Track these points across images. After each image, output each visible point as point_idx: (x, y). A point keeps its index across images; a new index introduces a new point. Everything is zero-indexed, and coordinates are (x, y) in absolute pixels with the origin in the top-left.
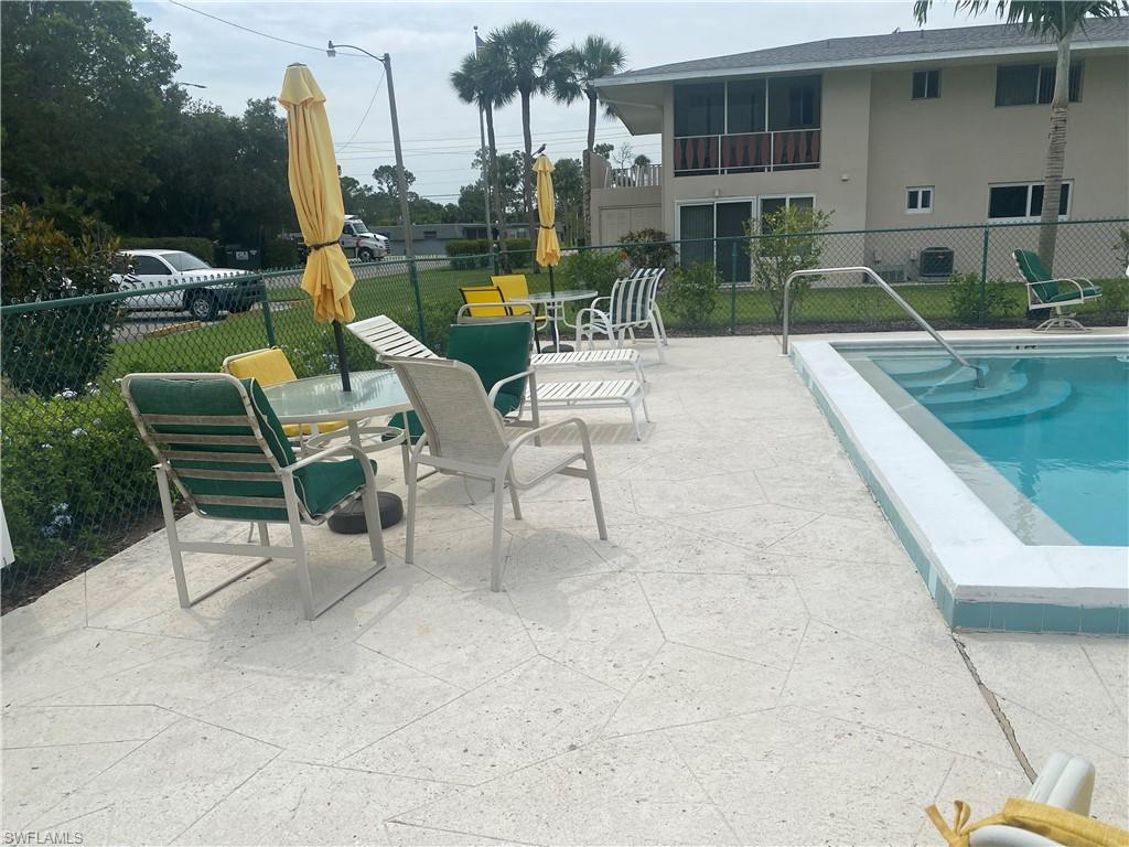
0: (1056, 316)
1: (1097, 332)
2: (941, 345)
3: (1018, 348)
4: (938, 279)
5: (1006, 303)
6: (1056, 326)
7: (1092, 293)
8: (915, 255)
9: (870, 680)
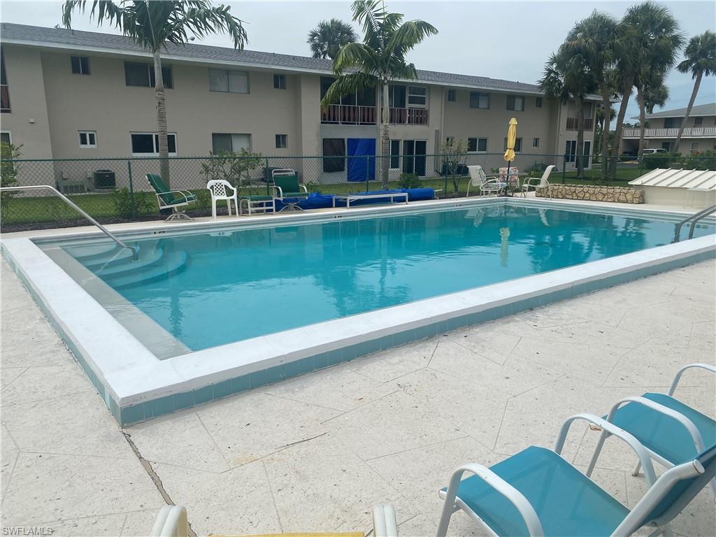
0: (175, 212)
1: (198, 221)
2: (106, 235)
3: (155, 233)
4: (106, 190)
5: (147, 205)
6: (176, 218)
7: (191, 199)
8: (90, 175)
9: (67, 483)
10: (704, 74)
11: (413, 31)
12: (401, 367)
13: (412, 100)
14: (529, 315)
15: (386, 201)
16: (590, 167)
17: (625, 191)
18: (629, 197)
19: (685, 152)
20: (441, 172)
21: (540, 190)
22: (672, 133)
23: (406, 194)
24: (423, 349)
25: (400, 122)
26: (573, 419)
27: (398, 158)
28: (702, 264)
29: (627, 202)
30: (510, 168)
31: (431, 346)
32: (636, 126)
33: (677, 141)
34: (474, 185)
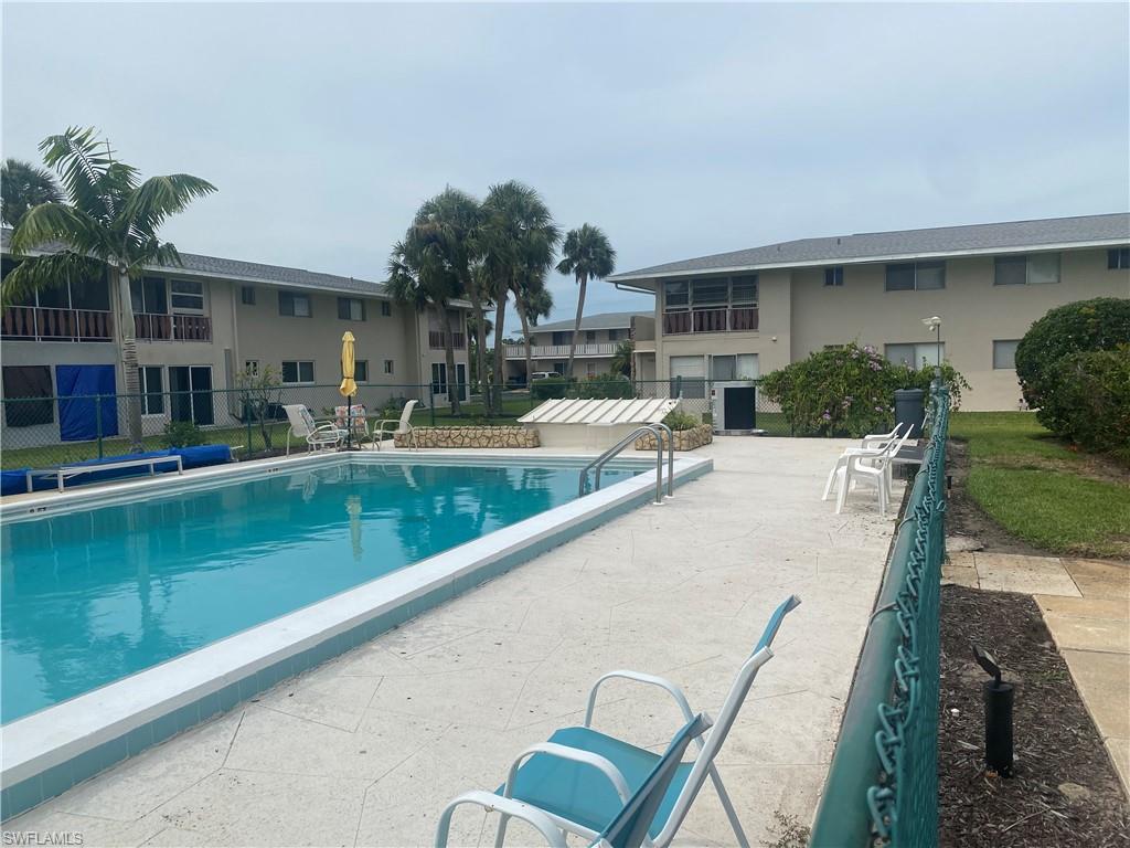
10: (588, 276)
11: (168, 193)
12: (170, 780)
13: (178, 302)
14: (393, 636)
15: (141, 472)
16: (468, 401)
17: (515, 432)
18: (521, 440)
19: (581, 375)
20: (240, 416)
21: (400, 438)
22: (563, 352)
23: (177, 458)
24: (214, 736)
25: (160, 336)
26: (454, 807)
27: (160, 398)
28: (614, 523)
29: (519, 447)
30: (352, 407)
31: (228, 727)
32: (520, 343)
33: (570, 362)
34: (297, 436)
